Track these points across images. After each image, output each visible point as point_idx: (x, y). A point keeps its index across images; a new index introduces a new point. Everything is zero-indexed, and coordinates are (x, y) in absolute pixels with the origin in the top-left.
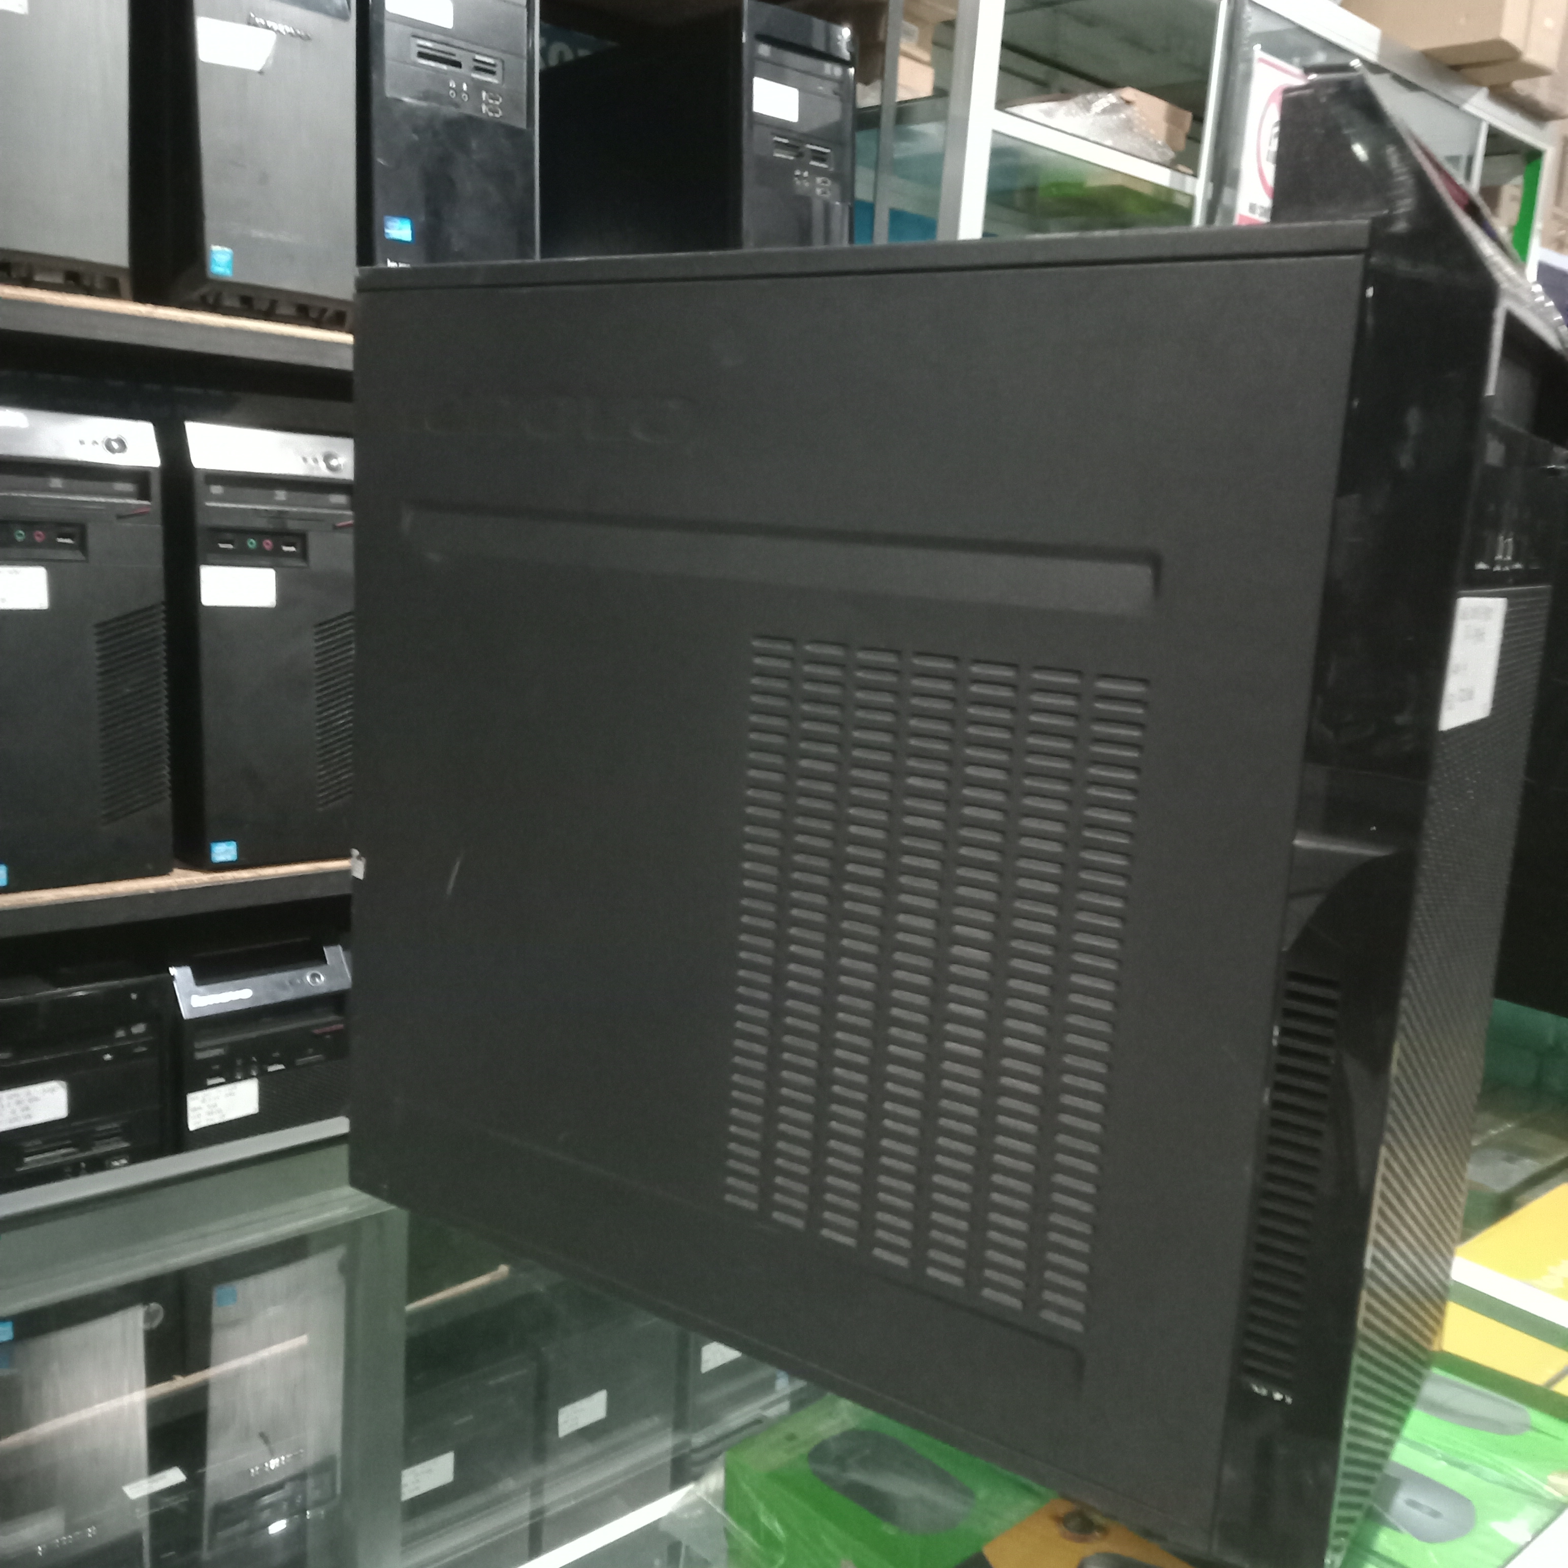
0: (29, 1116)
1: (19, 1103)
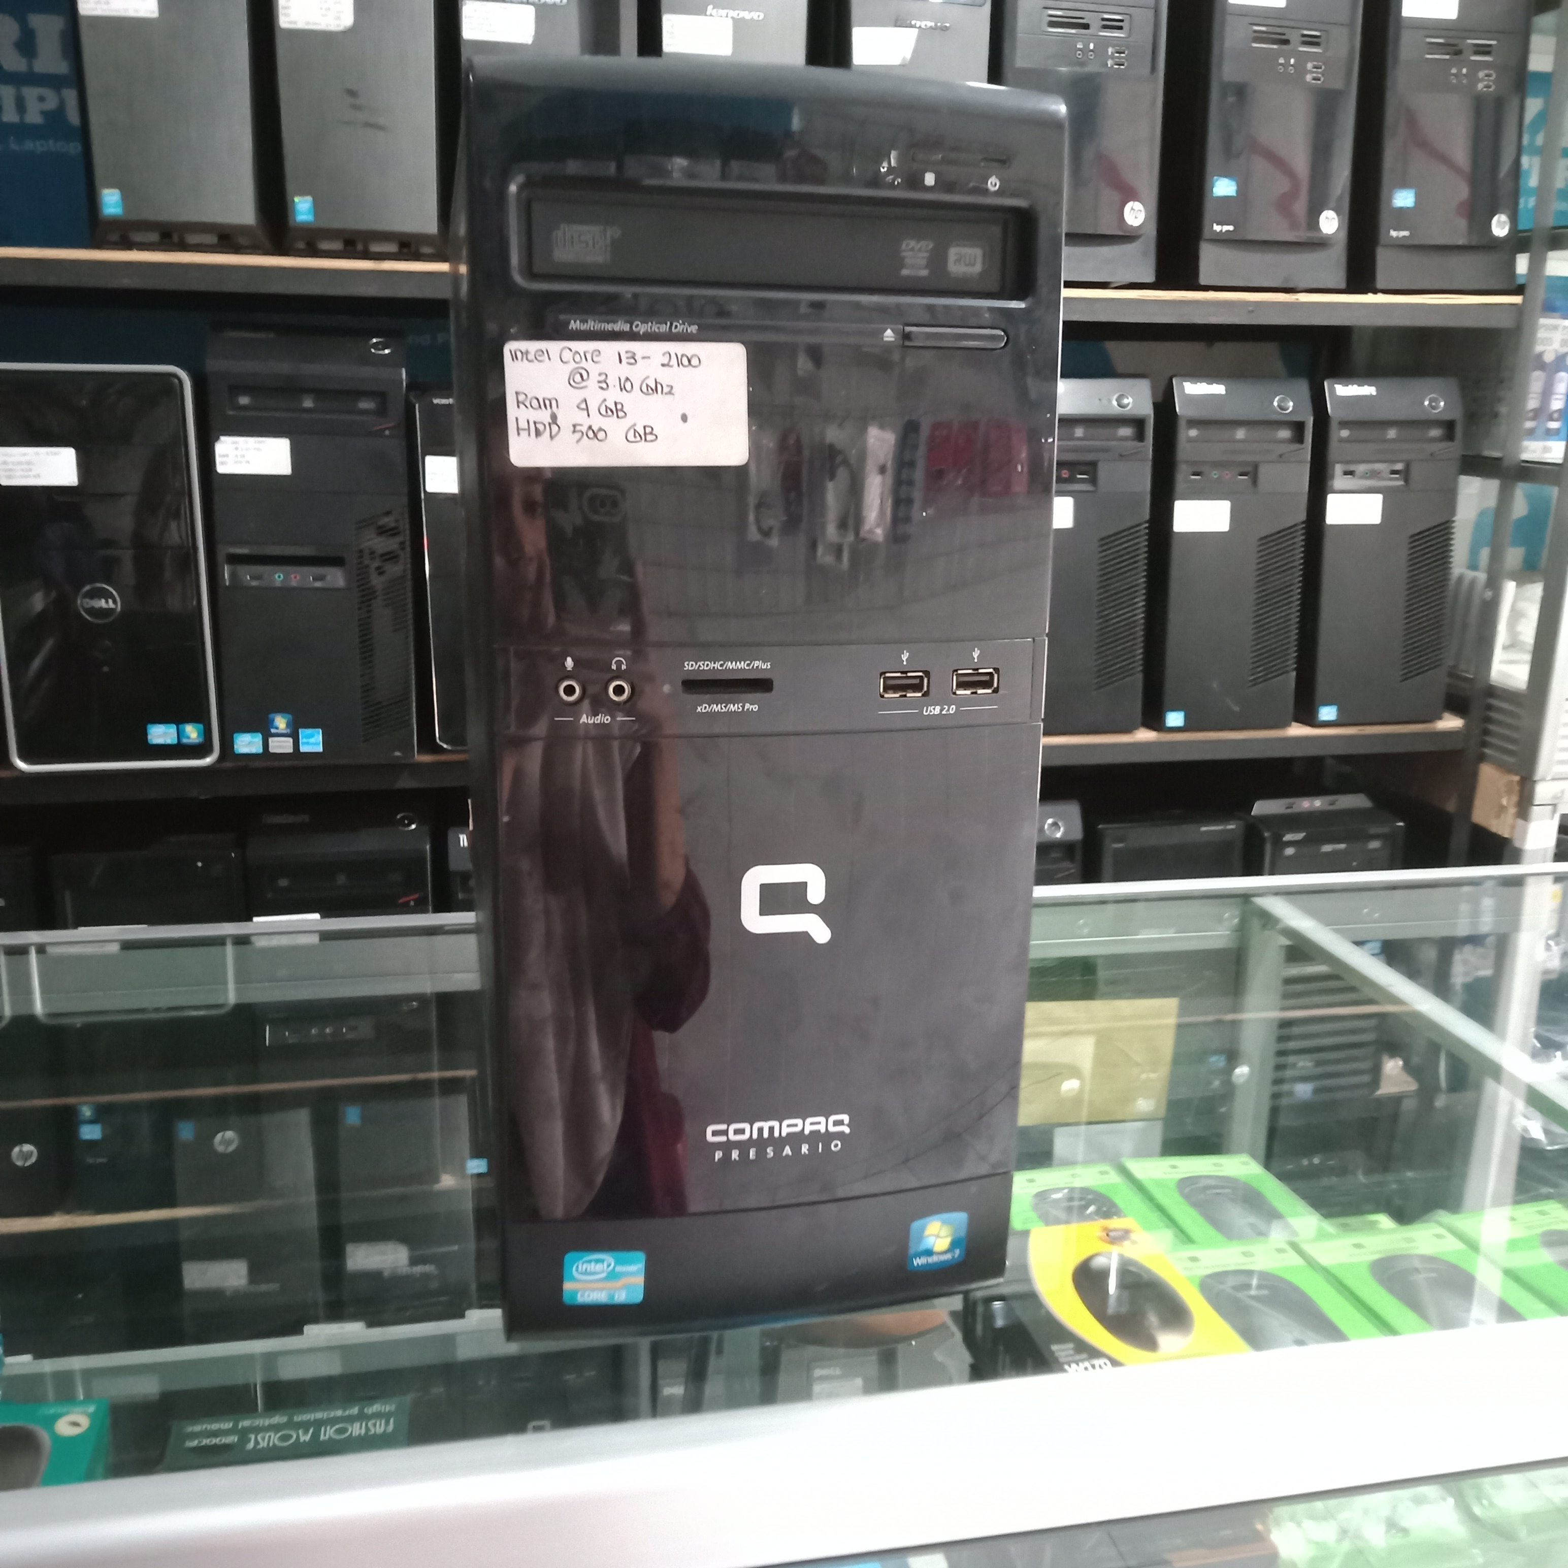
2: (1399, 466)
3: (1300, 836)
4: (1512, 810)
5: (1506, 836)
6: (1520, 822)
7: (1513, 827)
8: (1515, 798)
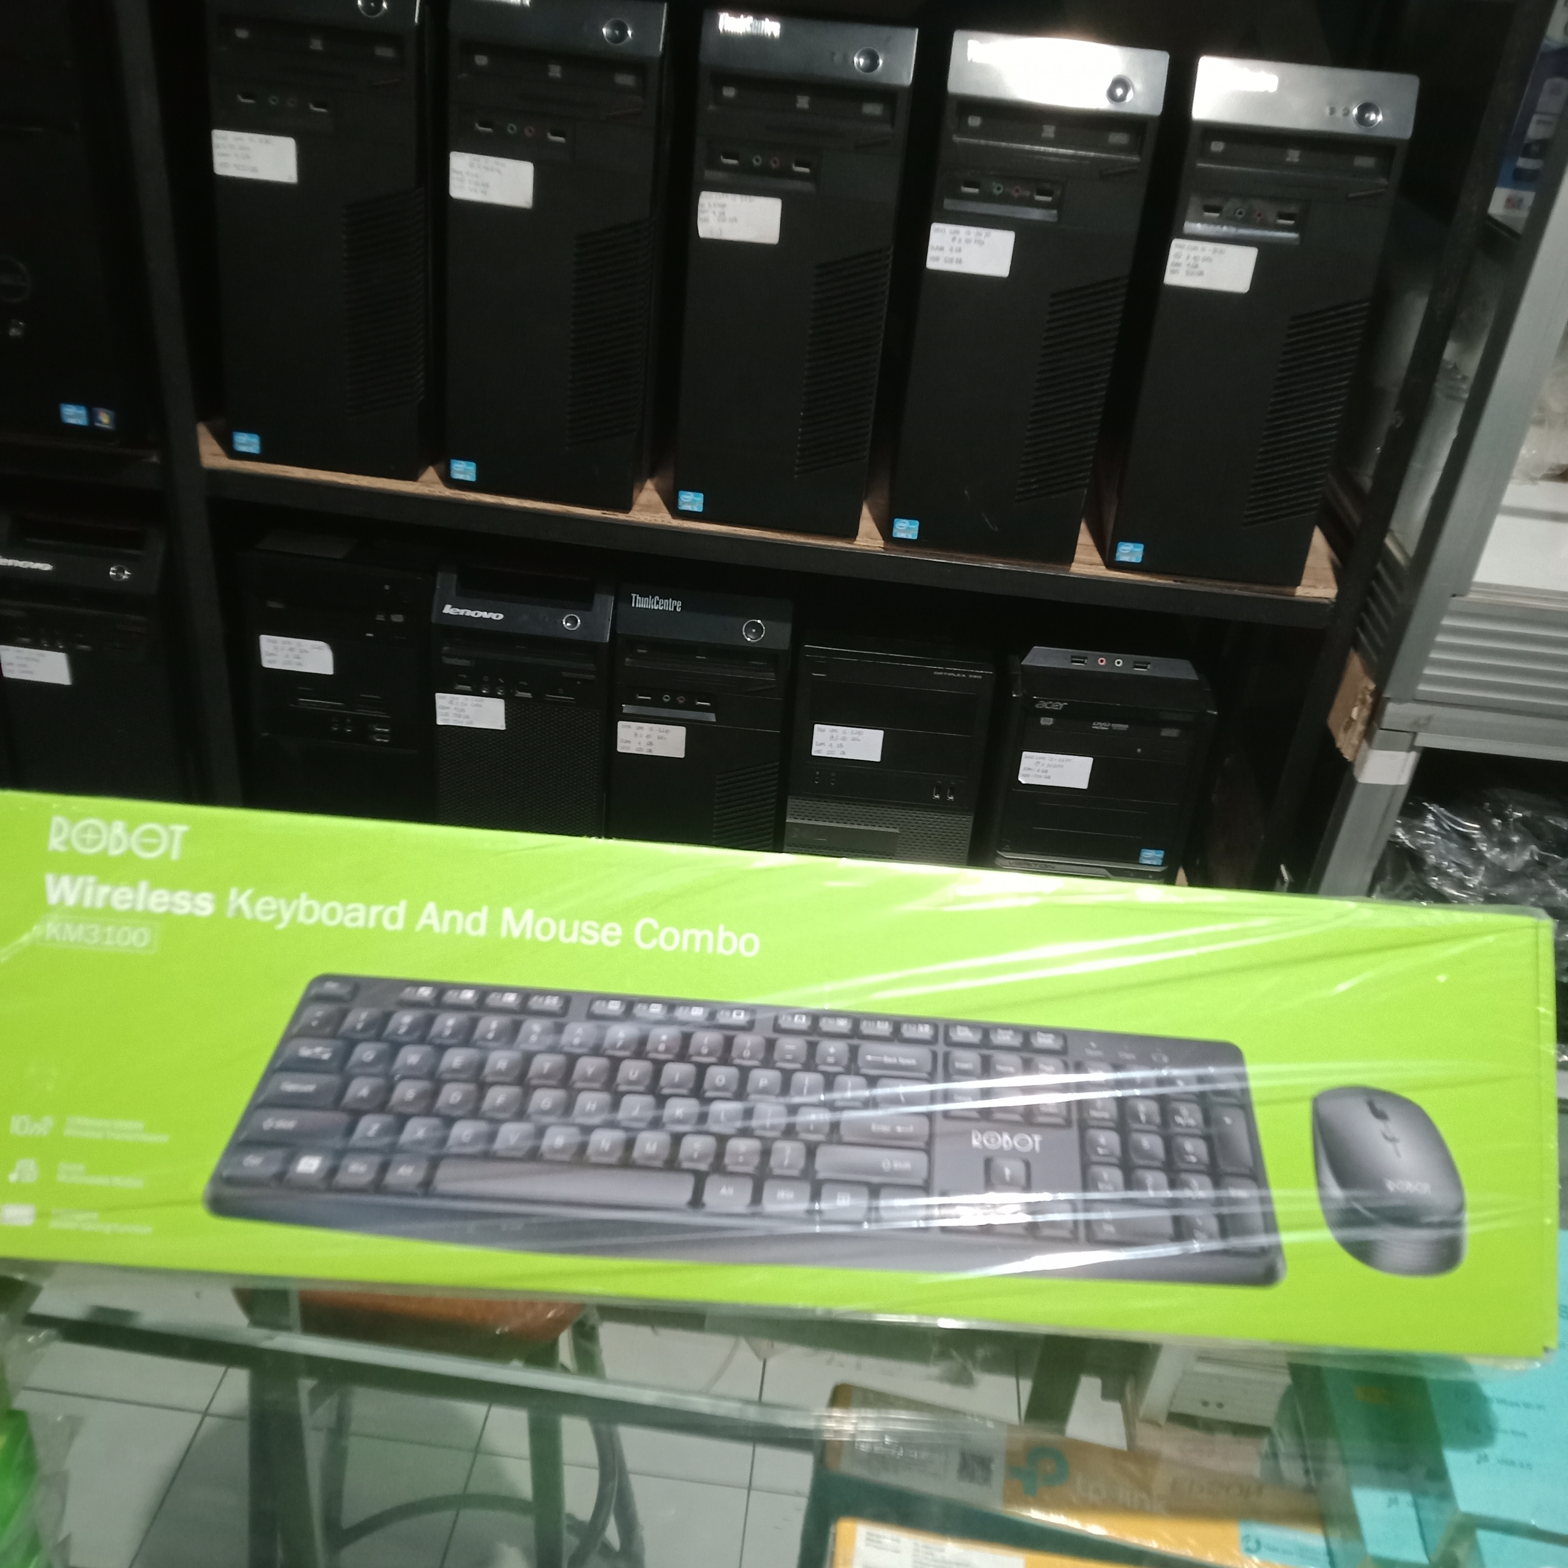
0: (300, 664)
1: (291, 650)
2: (1293, 209)
3: (1058, 706)
4: (1360, 727)
5: (1348, 755)
6: (1365, 744)
7: (1357, 749)
8: (1366, 713)
